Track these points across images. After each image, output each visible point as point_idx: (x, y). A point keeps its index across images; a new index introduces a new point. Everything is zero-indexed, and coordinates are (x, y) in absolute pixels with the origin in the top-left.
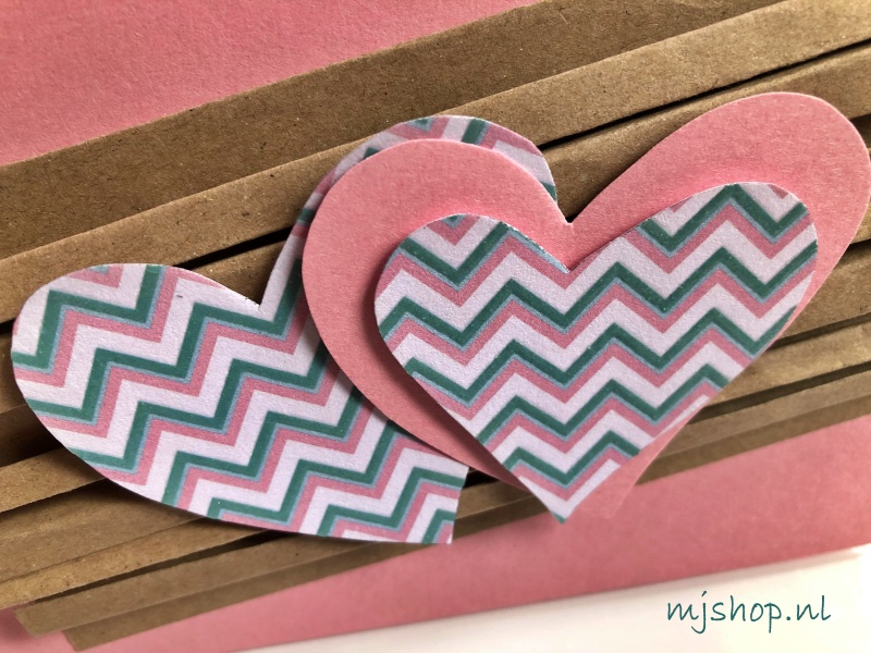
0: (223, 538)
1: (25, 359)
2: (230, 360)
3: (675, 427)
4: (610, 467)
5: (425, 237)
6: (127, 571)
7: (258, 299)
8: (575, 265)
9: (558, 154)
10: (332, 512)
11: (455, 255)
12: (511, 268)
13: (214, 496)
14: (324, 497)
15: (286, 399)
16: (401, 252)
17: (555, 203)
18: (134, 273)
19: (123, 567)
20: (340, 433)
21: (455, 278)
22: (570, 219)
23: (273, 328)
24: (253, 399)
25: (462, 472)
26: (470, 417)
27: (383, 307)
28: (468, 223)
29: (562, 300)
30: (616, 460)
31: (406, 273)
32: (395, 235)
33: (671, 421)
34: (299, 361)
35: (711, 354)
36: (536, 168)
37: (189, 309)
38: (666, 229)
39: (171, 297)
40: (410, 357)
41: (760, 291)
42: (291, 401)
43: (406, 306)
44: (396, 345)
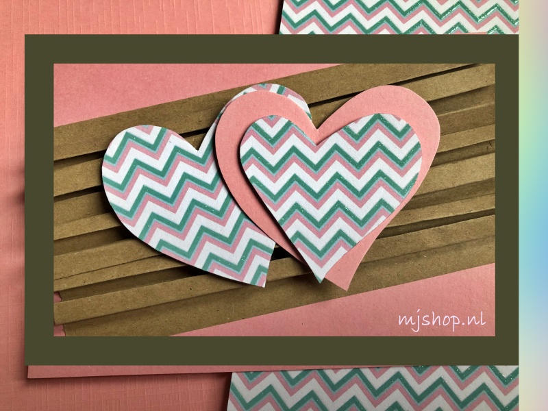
1: (109, 158)
2: (183, 172)
4: (342, 251)
8: (319, 143)
10: (212, 257)
11: (272, 132)
12: (293, 141)
13: (161, 238)
14: (209, 248)
15: (201, 194)
16: (251, 128)
17: (311, 121)
18: (157, 130)
20: (220, 215)
21: (272, 142)
22: (317, 128)
23: (202, 160)
24: (188, 191)
25: (272, 245)
26: (276, 210)
28: (277, 119)
29: (315, 158)
31: (253, 137)
34: (209, 176)
37: (172, 148)
38: (354, 131)
39: (167, 142)
40: (252, 175)
42: (203, 195)
43: (252, 151)
44: (247, 168)
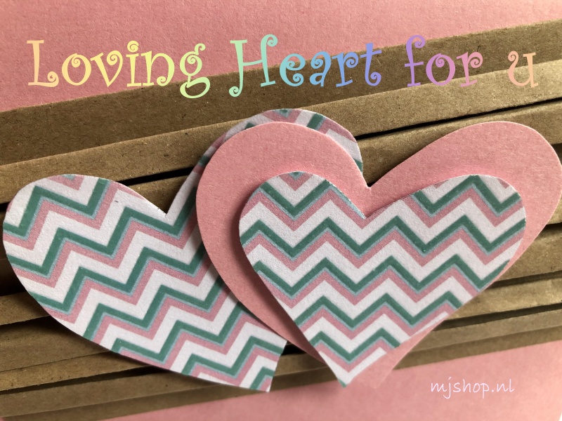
0: (120, 367)
1: (12, 228)
2: (142, 247)
3: (424, 332)
4: (379, 353)
5: (277, 183)
6: (52, 382)
7: (166, 210)
8: (371, 214)
9: (366, 143)
10: (194, 359)
11: (294, 197)
12: (329, 210)
13: (117, 337)
14: (189, 348)
15: (174, 278)
16: (260, 191)
17: (361, 174)
18: (90, 182)
19: (50, 378)
20: (206, 307)
22: (369, 185)
23: (173, 230)
24: (153, 275)
25: (282, 344)
26: (292, 306)
27: (245, 225)
28: (305, 178)
29: (360, 236)
30: (384, 349)
31: (262, 205)
32: (258, 179)
33: (423, 326)
34: (185, 254)
35: (451, 285)
36: (351, 150)
37: (121, 210)
38: (430, 199)
39: (111, 201)
40: (258, 260)
41: (487, 247)
42: (177, 280)
43: (259, 226)
44: (250, 250)
